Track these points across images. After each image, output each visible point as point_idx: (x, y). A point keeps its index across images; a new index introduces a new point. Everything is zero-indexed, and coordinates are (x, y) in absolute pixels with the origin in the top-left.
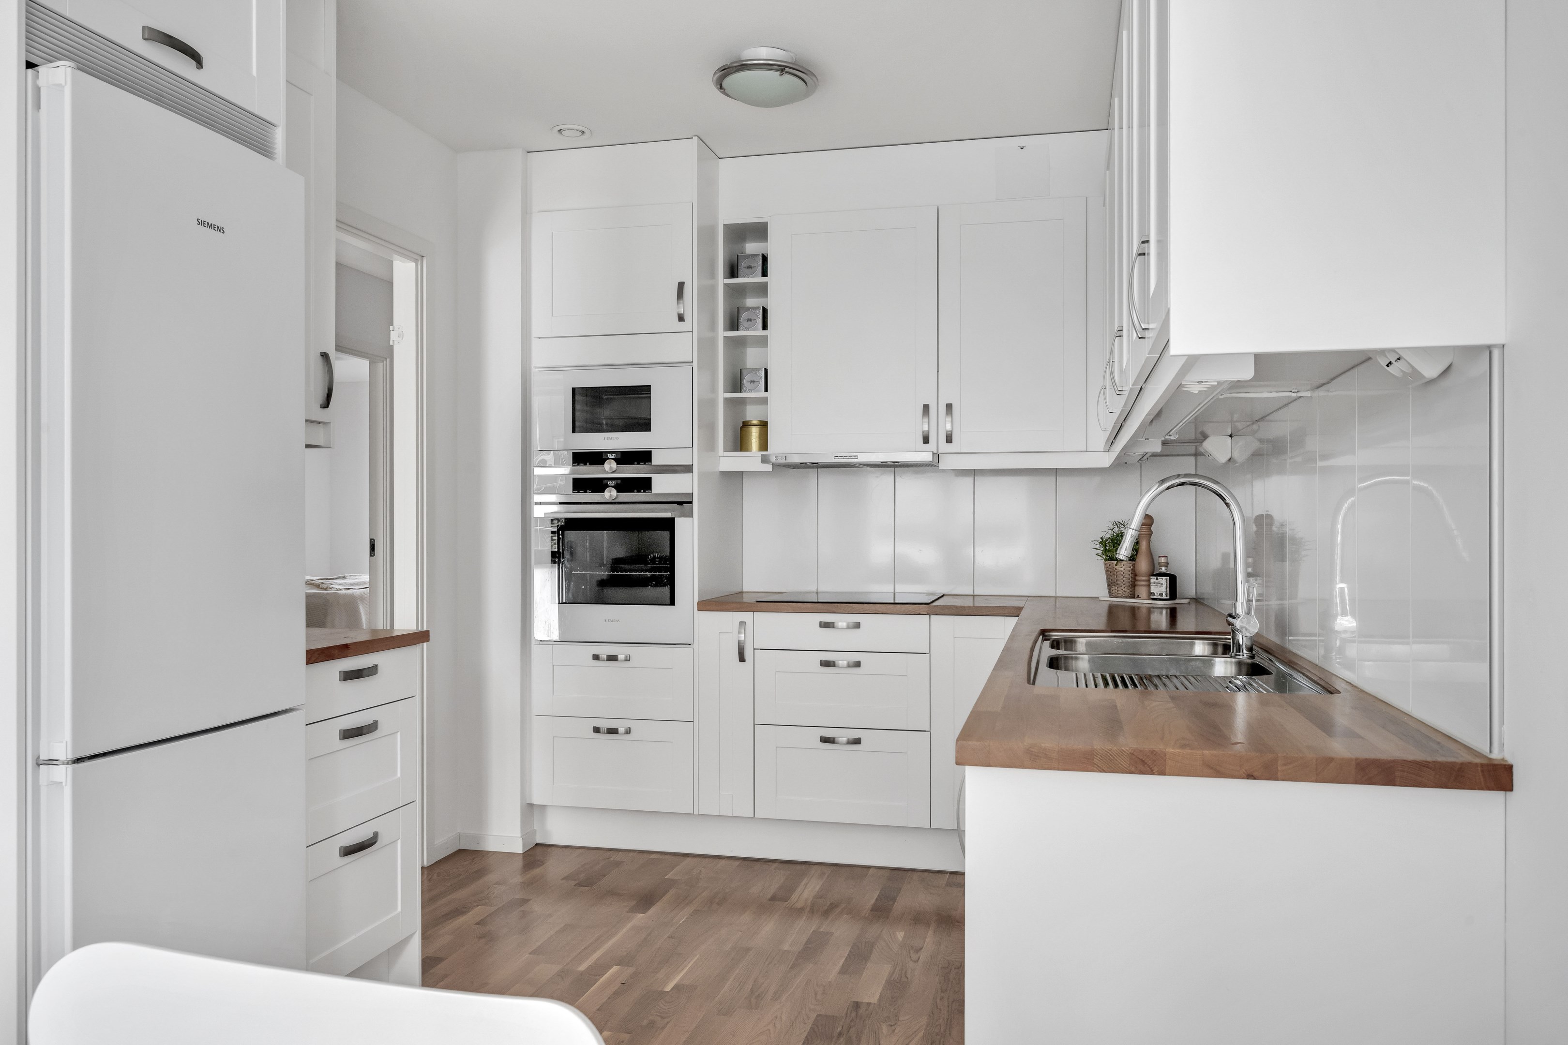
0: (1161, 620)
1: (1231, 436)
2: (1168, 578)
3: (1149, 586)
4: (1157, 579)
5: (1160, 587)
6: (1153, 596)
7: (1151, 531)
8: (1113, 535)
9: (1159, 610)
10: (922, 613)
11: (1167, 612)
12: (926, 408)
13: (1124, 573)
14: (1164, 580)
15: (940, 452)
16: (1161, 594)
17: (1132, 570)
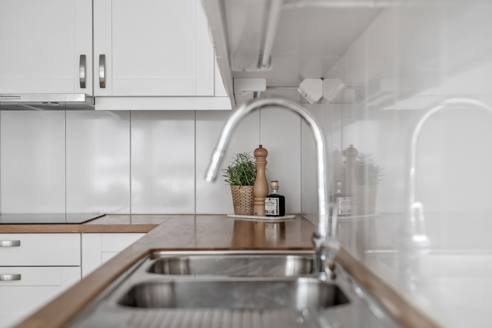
0: (273, 233)
1: (322, 79)
2: (278, 198)
3: (264, 205)
4: (270, 200)
5: (272, 206)
6: (267, 213)
7: (266, 161)
8: (238, 165)
9: (271, 225)
10: (74, 232)
11: (277, 226)
12: (83, 58)
13: (245, 195)
14: (275, 201)
15: (95, 95)
16: (273, 212)
17: (252, 192)
